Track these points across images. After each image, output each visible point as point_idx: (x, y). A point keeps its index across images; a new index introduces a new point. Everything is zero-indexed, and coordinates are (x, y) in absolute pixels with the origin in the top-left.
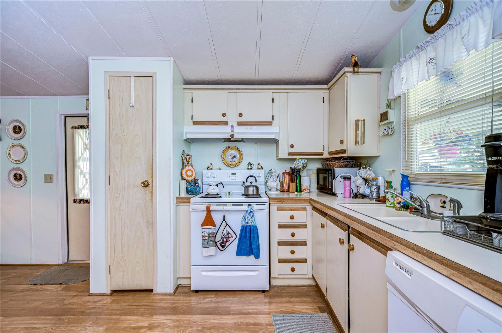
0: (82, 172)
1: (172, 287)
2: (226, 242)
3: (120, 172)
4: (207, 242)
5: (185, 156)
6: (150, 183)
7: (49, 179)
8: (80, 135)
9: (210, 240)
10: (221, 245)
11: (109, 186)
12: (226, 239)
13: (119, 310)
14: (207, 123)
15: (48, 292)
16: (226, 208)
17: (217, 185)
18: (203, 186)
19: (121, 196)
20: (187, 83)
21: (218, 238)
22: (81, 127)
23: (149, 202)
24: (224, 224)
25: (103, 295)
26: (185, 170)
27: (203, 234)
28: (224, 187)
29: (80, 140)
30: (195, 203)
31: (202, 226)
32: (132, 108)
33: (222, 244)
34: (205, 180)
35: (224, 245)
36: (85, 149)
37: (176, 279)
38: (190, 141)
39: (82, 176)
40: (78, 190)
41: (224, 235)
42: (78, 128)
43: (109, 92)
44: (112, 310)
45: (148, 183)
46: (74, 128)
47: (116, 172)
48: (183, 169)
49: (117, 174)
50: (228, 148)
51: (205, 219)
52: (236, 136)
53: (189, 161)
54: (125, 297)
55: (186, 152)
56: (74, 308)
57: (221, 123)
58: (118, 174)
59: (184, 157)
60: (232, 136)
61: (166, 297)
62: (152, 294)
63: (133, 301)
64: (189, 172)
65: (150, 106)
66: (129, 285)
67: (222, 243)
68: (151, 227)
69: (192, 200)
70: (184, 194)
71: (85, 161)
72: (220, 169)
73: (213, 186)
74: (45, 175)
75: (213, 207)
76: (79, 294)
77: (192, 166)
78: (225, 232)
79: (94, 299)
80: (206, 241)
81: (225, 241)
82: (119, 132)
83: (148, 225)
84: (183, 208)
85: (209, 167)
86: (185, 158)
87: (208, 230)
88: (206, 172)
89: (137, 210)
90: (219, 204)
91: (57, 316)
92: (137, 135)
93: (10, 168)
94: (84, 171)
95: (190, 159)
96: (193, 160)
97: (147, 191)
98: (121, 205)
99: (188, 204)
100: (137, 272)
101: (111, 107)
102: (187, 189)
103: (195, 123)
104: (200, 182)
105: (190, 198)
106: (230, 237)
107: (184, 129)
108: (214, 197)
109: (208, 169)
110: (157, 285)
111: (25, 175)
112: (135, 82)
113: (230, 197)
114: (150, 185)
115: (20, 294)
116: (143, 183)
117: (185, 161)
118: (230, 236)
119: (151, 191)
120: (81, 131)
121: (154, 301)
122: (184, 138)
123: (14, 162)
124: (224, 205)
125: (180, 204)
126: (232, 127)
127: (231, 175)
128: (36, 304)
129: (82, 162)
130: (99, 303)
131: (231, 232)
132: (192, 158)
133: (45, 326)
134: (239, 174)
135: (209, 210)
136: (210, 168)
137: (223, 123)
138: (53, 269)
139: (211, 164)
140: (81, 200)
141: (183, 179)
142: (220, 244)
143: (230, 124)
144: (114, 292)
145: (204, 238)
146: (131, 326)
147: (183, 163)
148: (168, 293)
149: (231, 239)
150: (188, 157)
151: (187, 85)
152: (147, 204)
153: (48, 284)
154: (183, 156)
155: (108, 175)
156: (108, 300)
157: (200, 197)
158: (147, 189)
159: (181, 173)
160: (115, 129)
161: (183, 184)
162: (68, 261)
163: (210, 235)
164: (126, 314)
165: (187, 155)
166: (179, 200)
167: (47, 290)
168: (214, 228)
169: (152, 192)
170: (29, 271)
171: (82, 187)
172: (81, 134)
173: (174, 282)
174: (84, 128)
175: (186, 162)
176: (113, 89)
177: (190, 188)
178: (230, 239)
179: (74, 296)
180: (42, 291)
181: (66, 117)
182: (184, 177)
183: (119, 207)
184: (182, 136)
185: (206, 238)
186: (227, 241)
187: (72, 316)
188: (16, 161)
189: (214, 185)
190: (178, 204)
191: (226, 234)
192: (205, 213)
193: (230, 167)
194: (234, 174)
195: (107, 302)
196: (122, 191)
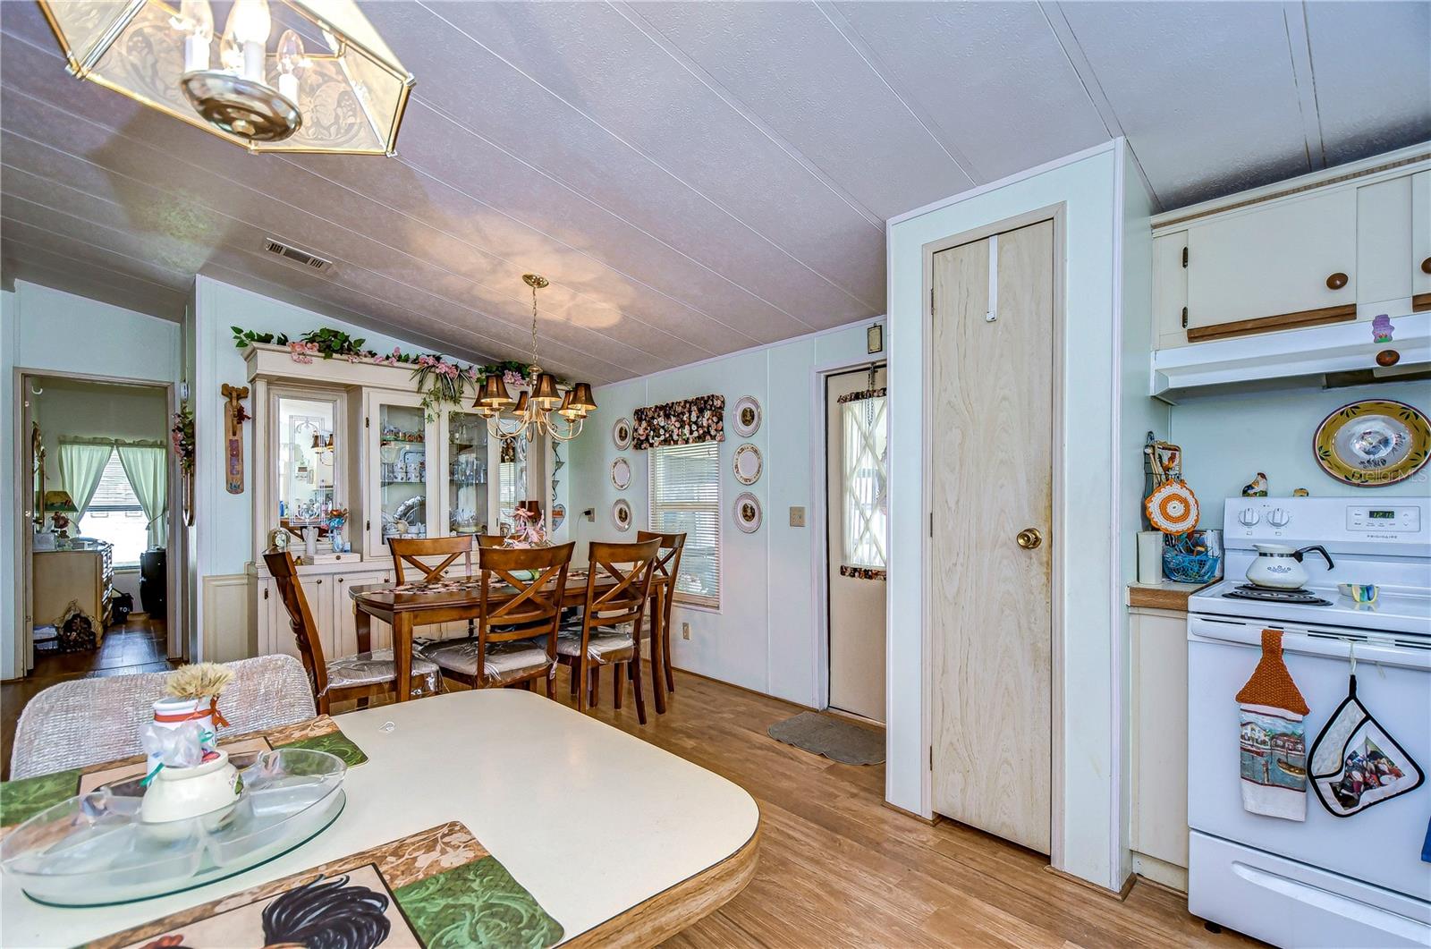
0: (857, 503)
1: (1114, 874)
2: (1362, 787)
3: (957, 502)
4: (1266, 765)
5: (1158, 451)
6: (1043, 535)
7: (797, 517)
8: (854, 415)
9: (1279, 761)
10: (1336, 794)
11: (929, 538)
12: (1364, 777)
13: (959, 875)
14: (1249, 326)
15: (803, 766)
16: (1360, 649)
17: (1298, 556)
18: (1224, 554)
19: (959, 567)
20: (1162, 204)
21: (1326, 761)
22: (858, 396)
23: (1040, 593)
24: (1353, 713)
25: (915, 817)
26: (1158, 498)
27: (1248, 730)
28: (1332, 566)
29: (855, 427)
30: (1208, 616)
31: (1241, 698)
32: (992, 324)
33: (1344, 791)
34: (1234, 533)
35: (1352, 798)
36: (864, 448)
37: (1127, 854)
38: (1171, 400)
39: (858, 512)
40: (849, 545)
41: (1351, 757)
42: (850, 400)
43: (932, 294)
44: (943, 867)
45: (1037, 538)
46: (842, 400)
47: (947, 502)
48: (1148, 493)
49: (950, 509)
50: (1352, 411)
51: (1254, 676)
52: (1407, 358)
53: (1172, 465)
54: (970, 847)
55: (1158, 437)
56: (860, 827)
57: (1322, 314)
58: (953, 508)
59: (1154, 454)
60: (1388, 358)
61: (1095, 898)
62: (1047, 868)
63: (993, 865)
64: (1175, 503)
65: (1047, 306)
66: (980, 817)
67: (1343, 785)
68: (1044, 667)
69: (1195, 602)
70: (1152, 579)
71: (864, 476)
72: (1303, 492)
73: (1276, 558)
74: (791, 508)
75: (1293, 639)
76: (862, 794)
77: (1182, 483)
78: (1357, 745)
79: (895, 819)
80: (1262, 760)
81: (1359, 784)
82: (955, 397)
83: (1035, 660)
84: (1155, 625)
85: (1250, 487)
86: (1157, 456)
87: (1267, 719)
88: (1235, 505)
89: (1003, 612)
90: (1320, 630)
91: (827, 828)
92: (1005, 398)
93: (737, 495)
94: (863, 501)
95: (1172, 458)
96: (1188, 465)
97: (1034, 560)
98: (958, 591)
99: (1182, 613)
100: (1003, 787)
101: (937, 333)
102: (1165, 562)
103: (1196, 336)
104: (1210, 539)
105: (1185, 596)
106: (1384, 773)
107: (1153, 362)
108: (1291, 599)
109: (1249, 495)
110: (1062, 846)
111: (759, 508)
112: (1000, 248)
113: (1369, 609)
114: (1044, 544)
115: (759, 752)
116: (1022, 535)
117: (1157, 469)
118: (1385, 768)
119: (1045, 559)
120: (857, 407)
121: (1056, 894)
122: (1152, 393)
123: (743, 482)
124: (1354, 639)
125: (1142, 611)
126: (1382, 322)
127: (1365, 515)
128: (785, 784)
129: (858, 479)
130: (910, 835)
131: (1388, 750)
132: (1185, 456)
133: (808, 841)
134: (1412, 514)
135: (1271, 646)
136: (1257, 489)
137: (1332, 313)
138: (805, 715)
139: (1263, 476)
140: (855, 570)
141: (1149, 526)
142: (1334, 789)
143: (1367, 314)
144: (941, 819)
145: (1249, 748)
146: (1000, 937)
147: (1149, 474)
148: (1101, 887)
149: (1391, 784)
150: (1166, 455)
151: (1163, 210)
152: (1033, 597)
153: (802, 748)
154: (1149, 451)
155: (929, 512)
156: (929, 836)
157: (1224, 596)
158: (1033, 555)
159: (1144, 508)
160: (946, 390)
161: (1152, 546)
162: (829, 706)
163: (1280, 743)
164: (979, 896)
165: (1163, 449)
166: (1140, 597)
167: (801, 762)
168: (1299, 717)
169: (1049, 564)
170: (764, 709)
171: (857, 537)
172: (857, 412)
173: (1121, 858)
174: (863, 397)
175: (1161, 470)
176: (942, 286)
177: (1177, 558)
178: (1384, 779)
179: (854, 796)
180: (792, 759)
181: (827, 377)
182: (1156, 523)
183: (954, 598)
184: (1147, 387)
185: (1259, 748)
186: (1368, 786)
187: (856, 843)
188: (746, 480)
189: (1282, 555)
190: (1135, 610)
191: (1361, 754)
192: (1256, 657)
193: (1358, 485)
194: (1388, 514)
195: (928, 841)
196: (961, 555)
